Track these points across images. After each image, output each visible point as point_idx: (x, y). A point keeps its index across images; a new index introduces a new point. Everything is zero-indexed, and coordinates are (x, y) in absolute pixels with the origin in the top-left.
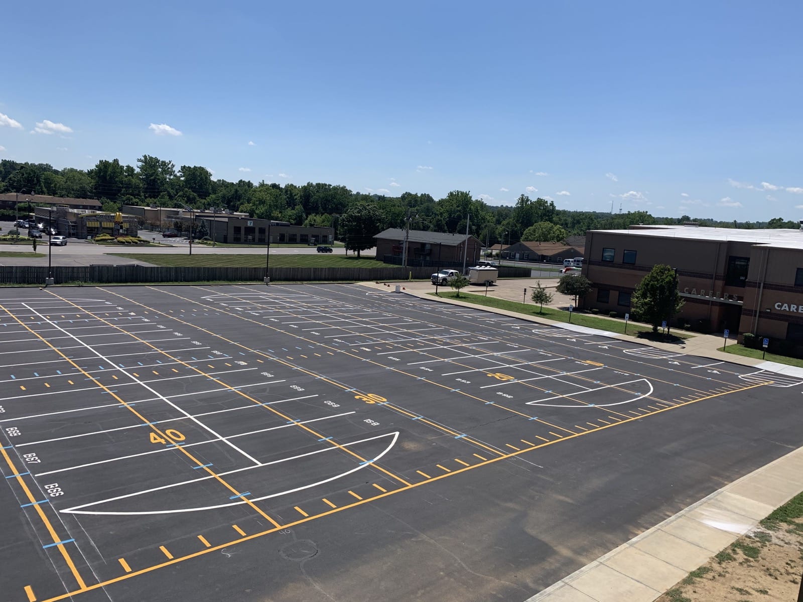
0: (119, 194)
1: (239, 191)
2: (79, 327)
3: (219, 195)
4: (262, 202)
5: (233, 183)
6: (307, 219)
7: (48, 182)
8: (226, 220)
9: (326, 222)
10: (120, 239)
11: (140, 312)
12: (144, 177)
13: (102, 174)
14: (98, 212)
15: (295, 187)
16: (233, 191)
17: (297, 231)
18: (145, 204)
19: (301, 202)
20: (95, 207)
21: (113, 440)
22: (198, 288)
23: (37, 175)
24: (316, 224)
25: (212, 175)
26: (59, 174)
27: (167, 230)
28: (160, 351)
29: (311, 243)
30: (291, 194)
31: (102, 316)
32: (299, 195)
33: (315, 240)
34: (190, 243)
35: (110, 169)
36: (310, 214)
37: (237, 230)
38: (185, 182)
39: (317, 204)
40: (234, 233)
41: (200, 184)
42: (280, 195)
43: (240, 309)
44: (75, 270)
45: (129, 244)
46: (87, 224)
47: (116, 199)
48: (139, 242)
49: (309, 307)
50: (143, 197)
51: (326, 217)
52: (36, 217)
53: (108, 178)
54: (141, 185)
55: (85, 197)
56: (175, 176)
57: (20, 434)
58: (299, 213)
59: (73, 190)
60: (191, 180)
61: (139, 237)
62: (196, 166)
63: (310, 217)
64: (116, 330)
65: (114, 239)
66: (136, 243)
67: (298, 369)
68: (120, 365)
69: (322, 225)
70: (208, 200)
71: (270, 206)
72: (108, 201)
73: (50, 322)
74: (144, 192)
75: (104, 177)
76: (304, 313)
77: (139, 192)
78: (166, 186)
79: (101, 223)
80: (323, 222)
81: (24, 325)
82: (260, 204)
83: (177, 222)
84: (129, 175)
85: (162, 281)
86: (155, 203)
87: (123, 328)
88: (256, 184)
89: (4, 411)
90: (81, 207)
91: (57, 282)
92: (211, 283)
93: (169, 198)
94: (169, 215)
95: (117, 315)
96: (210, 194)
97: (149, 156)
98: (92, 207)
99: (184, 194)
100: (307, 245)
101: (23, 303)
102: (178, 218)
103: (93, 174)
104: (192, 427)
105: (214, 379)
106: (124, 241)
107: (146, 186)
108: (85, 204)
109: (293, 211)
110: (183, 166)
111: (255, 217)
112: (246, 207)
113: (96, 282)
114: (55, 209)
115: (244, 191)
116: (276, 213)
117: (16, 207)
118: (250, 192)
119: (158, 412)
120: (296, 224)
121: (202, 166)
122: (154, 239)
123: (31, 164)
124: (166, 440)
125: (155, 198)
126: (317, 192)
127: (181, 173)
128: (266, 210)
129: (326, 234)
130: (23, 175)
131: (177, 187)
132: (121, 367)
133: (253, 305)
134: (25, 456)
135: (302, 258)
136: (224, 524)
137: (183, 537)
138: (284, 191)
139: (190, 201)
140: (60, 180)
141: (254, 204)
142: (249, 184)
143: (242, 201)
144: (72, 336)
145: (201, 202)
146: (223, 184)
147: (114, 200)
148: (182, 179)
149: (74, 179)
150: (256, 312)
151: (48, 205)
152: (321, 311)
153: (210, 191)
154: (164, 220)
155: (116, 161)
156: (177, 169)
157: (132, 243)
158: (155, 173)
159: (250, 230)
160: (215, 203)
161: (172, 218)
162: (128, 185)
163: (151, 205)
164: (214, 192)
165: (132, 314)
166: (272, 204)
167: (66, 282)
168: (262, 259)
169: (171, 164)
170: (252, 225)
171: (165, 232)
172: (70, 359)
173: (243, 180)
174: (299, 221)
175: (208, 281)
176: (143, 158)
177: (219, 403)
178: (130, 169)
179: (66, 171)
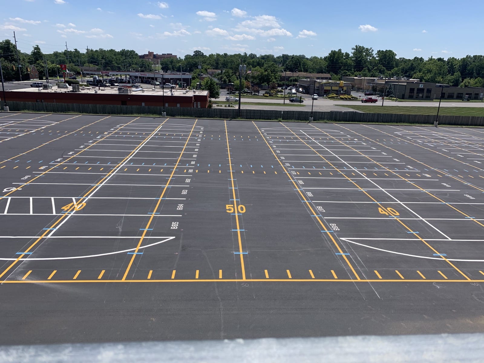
0: (340, 70)
1: (414, 64)
2: (329, 144)
3: (400, 67)
4: (429, 71)
5: (410, 59)
6: (462, 82)
7: (304, 64)
8: (405, 84)
9: (478, 84)
10: (342, 96)
11: (360, 139)
12: (355, 59)
13: (332, 58)
14: (330, 81)
15: (456, 59)
16: (410, 64)
17: (455, 91)
18: (354, 75)
19: (459, 70)
20: (327, 78)
21: (359, 208)
22: (391, 126)
23: (300, 61)
24: (469, 85)
25: (396, 55)
26: (309, 60)
27: (367, 91)
28: (376, 163)
29: (465, 99)
30: (452, 65)
31: (340, 140)
32: (458, 65)
33: (469, 97)
34: (383, 99)
35: (336, 56)
36: (465, 78)
37: (412, 90)
38: (379, 60)
39: (472, 71)
40: (410, 92)
41: (388, 61)
42: (444, 65)
43: (421, 142)
44: (323, 114)
45: (346, 99)
46: (325, 88)
47: (338, 73)
48: (352, 98)
49: (470, 144)
50: (353, 71)
51: (478, 80)
52: (299, 85)
53: (335, 60)
54: (353, 64)
55: (322, 72)
56: (373, 57)
57: (313, 196)
58: (457, 78)
59: (316, 69)
60: (382, 59)
61: (351, 95)
62: (387, 50)
63: (465, 80)
64: (349, 148)
65: (338, 96)
66: (350, 99)
67: (468, 184)
68: (355, 168)
69: (475, 86)
70: (393, 71)
71: (435, 74)
72: (334, 74)
73: (315, 141)
74: (354, 68)
75: (333, 60)
76: (466, 147)
77: (351, 68)
78: (367, 64)
79: (331, 88)
80: (475, 84)
81: (303, 142)
82: (427, 73)
83: (374, 86)
84: (346, 58)
85: (369, 122)
86: (360, 75)
87: (352, 147)
88: (426, 59)
89: (304, 184)
90: (320, 78)
91: (314, 120)
92: (398, 124)
93: (368, 71)
94: (369, 82)
95: (347, 140)
96: (394, 67)
97: (359, 45)
98: (326, 78)
99: (378, 68)
100: (461, 101)
101: (301, 130)
102: (374, 84)
103: (327, 59)
104: (402, 208)
105: (411, 183)
106: (344, 98)
107: (355, 64)
108: (322, 76)
109: (452, 76)
110: (379, 50)
111: (423, 82)
112: (417, 75)
113: (333, 121)
114: (309, 80)
115: (417, 64)
116: (439, 79)
117: (290, 79)
118: (421, 65)
119: (381, 197)
120: (453, 86)
121: (391, 50)
122: (360, 96)
123: (296, 55)
124: (388, 213)
125: (360, 72)
126: (474, 62)
127: (377, 55)
128: (432, 77)
129: (477, 93)
130: (293, 62)
131: (374, 64)
132: (355, 169)
133: (429, 139)
134: (317, 207)
135: (459, 109)
136: (432, 269)
137: (408, 269)
138: (446, 63)
139: (382, 72)
140: (310, 63)
141: (424, 73)
142: (421, 59)
143: (415, 71)
144: (327, 149)
145: (387, 73)
146: (403, 60)
147: (336, 73)
148: (377, 58)
149: (317, 62)
150: (431, 144)
151: (305, 78)
152: (480, 147)
153: (394, 66)
154: (366, 85)
155: (340, 50)
156: (375, 53)
157: (348, 99)
158: (361, 56)
159: (421, 90)
160: (397, 73)
161: (370, 83)
162: (346, 65)
163: (358, 76)
164: (397, 66)
165: (356, 140)
166: (437, 72)
167: (318, 120)
168: (429, 110)
169: (372, 50)
170: (422, 87)
171: (365, 92)
172: (328, 161)
173: (417, 57)
174: (456, 83)
175: (397, 122)
176: (355, 47)
177: (417, 198)
178: (347, 55)
179: (312, 58)
